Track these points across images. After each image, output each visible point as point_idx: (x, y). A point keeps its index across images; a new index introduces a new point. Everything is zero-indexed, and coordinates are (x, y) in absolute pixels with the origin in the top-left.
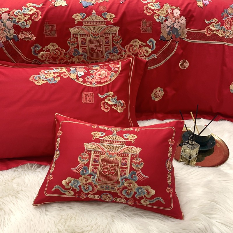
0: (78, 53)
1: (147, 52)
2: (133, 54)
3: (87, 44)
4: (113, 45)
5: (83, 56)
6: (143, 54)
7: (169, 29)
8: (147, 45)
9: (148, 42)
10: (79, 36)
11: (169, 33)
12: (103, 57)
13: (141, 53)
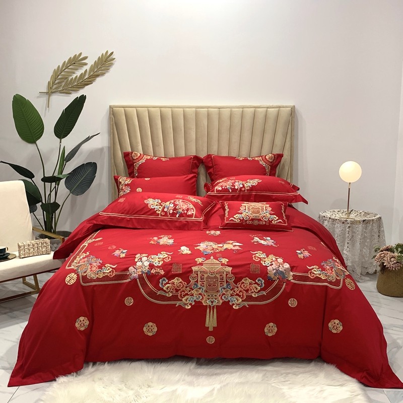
0: (197, 286)
1: (257, 289)
2: (244, 290)
3: (205, 280)
4: (227, 282)
5: (201, 289)
6: (252, 291)
7: (275, 271)
8: (256, 283)
9: (257, 281)
10: (199, 273)
11: (275, 274)
12: (218, 291)
13: (251, 290)
